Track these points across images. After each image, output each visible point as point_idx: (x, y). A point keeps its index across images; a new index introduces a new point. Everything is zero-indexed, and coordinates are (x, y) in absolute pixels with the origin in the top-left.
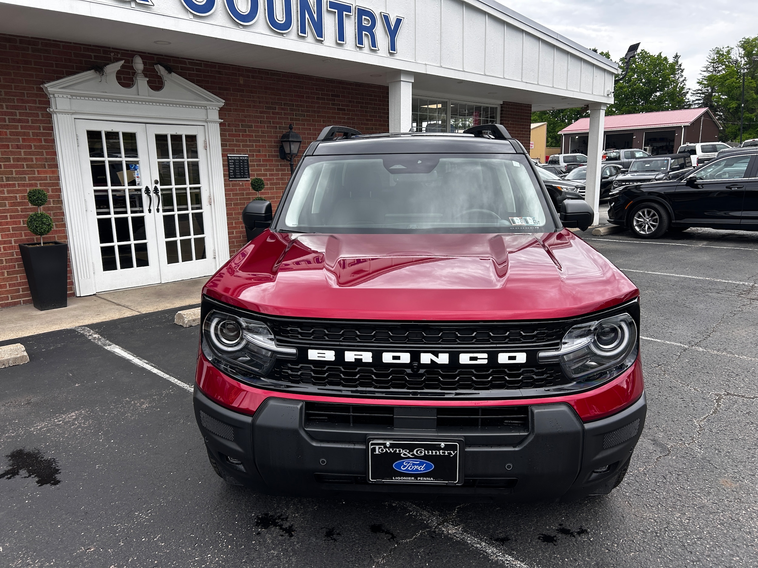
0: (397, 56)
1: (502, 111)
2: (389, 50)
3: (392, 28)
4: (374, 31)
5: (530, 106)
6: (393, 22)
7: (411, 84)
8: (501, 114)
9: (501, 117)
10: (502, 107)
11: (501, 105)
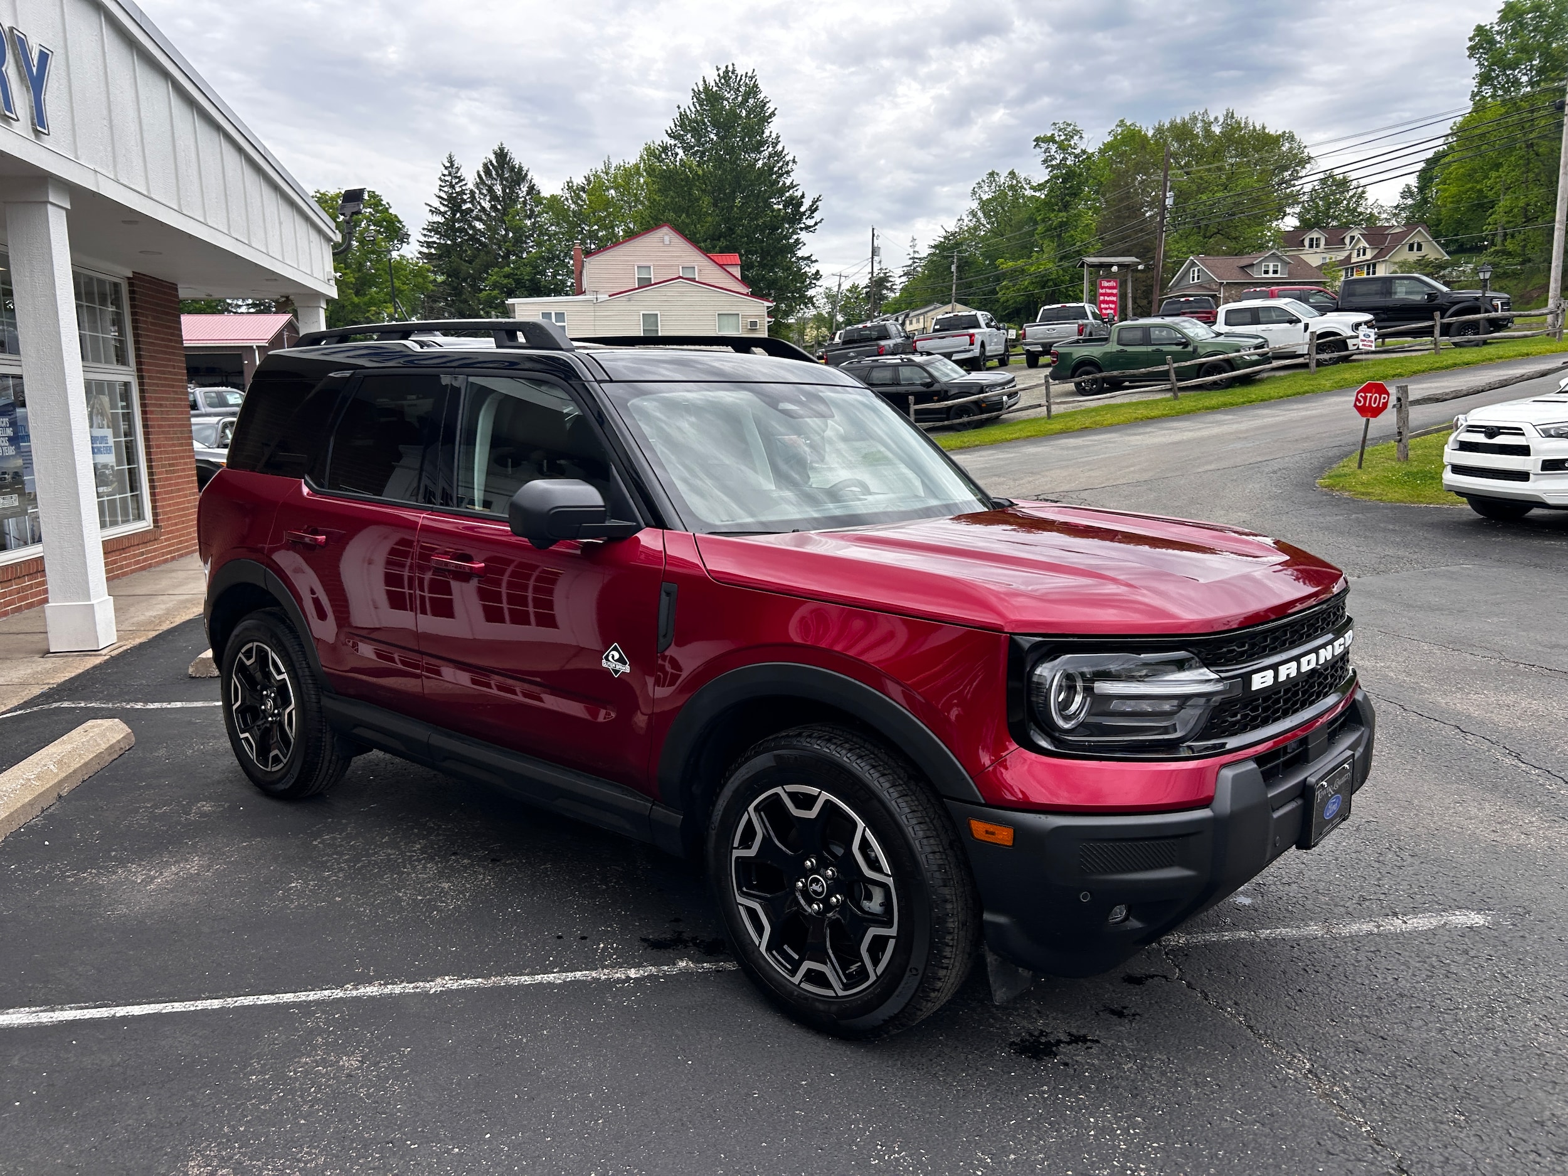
0: (47, 141)
1: (132, 292)
2: (33, 124)
3: (35, 70)
4: (4, 69)
5: (174, 287)
6: (35, 56)
7: (64, 213)
8: (132, 299)
9: (133, 306)
10: (131, 284)
11: (129, 278)
